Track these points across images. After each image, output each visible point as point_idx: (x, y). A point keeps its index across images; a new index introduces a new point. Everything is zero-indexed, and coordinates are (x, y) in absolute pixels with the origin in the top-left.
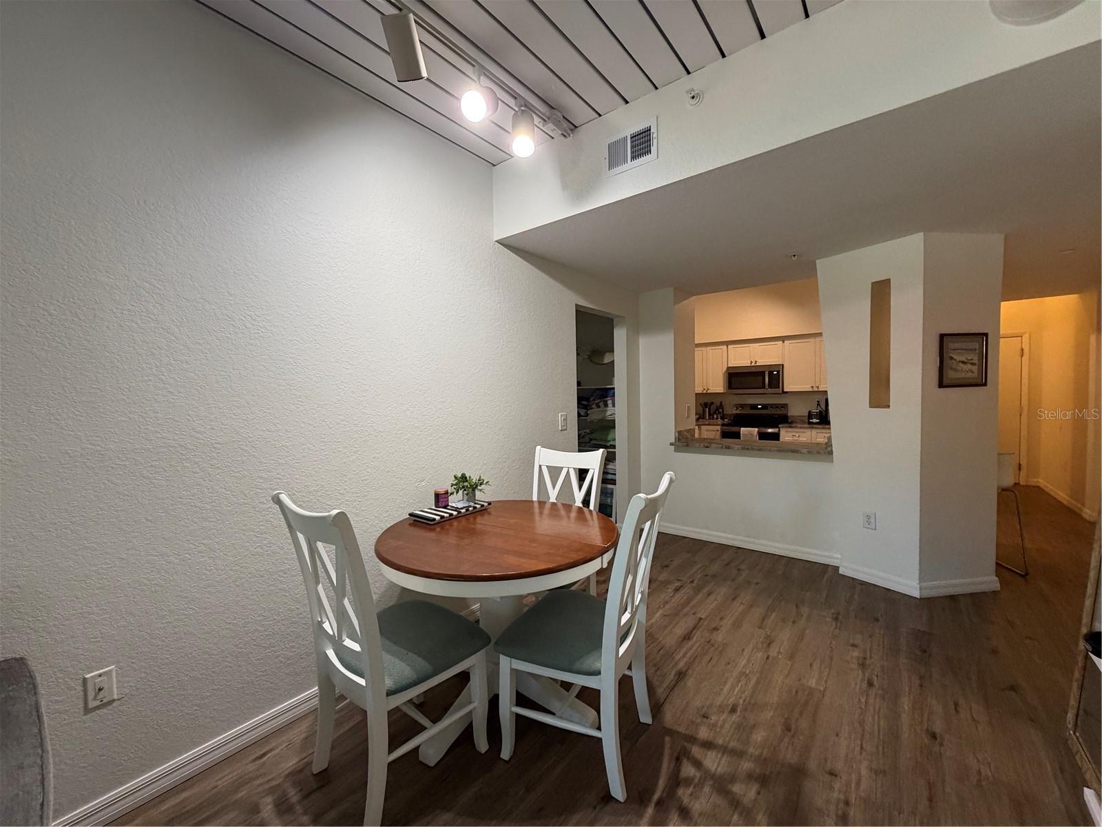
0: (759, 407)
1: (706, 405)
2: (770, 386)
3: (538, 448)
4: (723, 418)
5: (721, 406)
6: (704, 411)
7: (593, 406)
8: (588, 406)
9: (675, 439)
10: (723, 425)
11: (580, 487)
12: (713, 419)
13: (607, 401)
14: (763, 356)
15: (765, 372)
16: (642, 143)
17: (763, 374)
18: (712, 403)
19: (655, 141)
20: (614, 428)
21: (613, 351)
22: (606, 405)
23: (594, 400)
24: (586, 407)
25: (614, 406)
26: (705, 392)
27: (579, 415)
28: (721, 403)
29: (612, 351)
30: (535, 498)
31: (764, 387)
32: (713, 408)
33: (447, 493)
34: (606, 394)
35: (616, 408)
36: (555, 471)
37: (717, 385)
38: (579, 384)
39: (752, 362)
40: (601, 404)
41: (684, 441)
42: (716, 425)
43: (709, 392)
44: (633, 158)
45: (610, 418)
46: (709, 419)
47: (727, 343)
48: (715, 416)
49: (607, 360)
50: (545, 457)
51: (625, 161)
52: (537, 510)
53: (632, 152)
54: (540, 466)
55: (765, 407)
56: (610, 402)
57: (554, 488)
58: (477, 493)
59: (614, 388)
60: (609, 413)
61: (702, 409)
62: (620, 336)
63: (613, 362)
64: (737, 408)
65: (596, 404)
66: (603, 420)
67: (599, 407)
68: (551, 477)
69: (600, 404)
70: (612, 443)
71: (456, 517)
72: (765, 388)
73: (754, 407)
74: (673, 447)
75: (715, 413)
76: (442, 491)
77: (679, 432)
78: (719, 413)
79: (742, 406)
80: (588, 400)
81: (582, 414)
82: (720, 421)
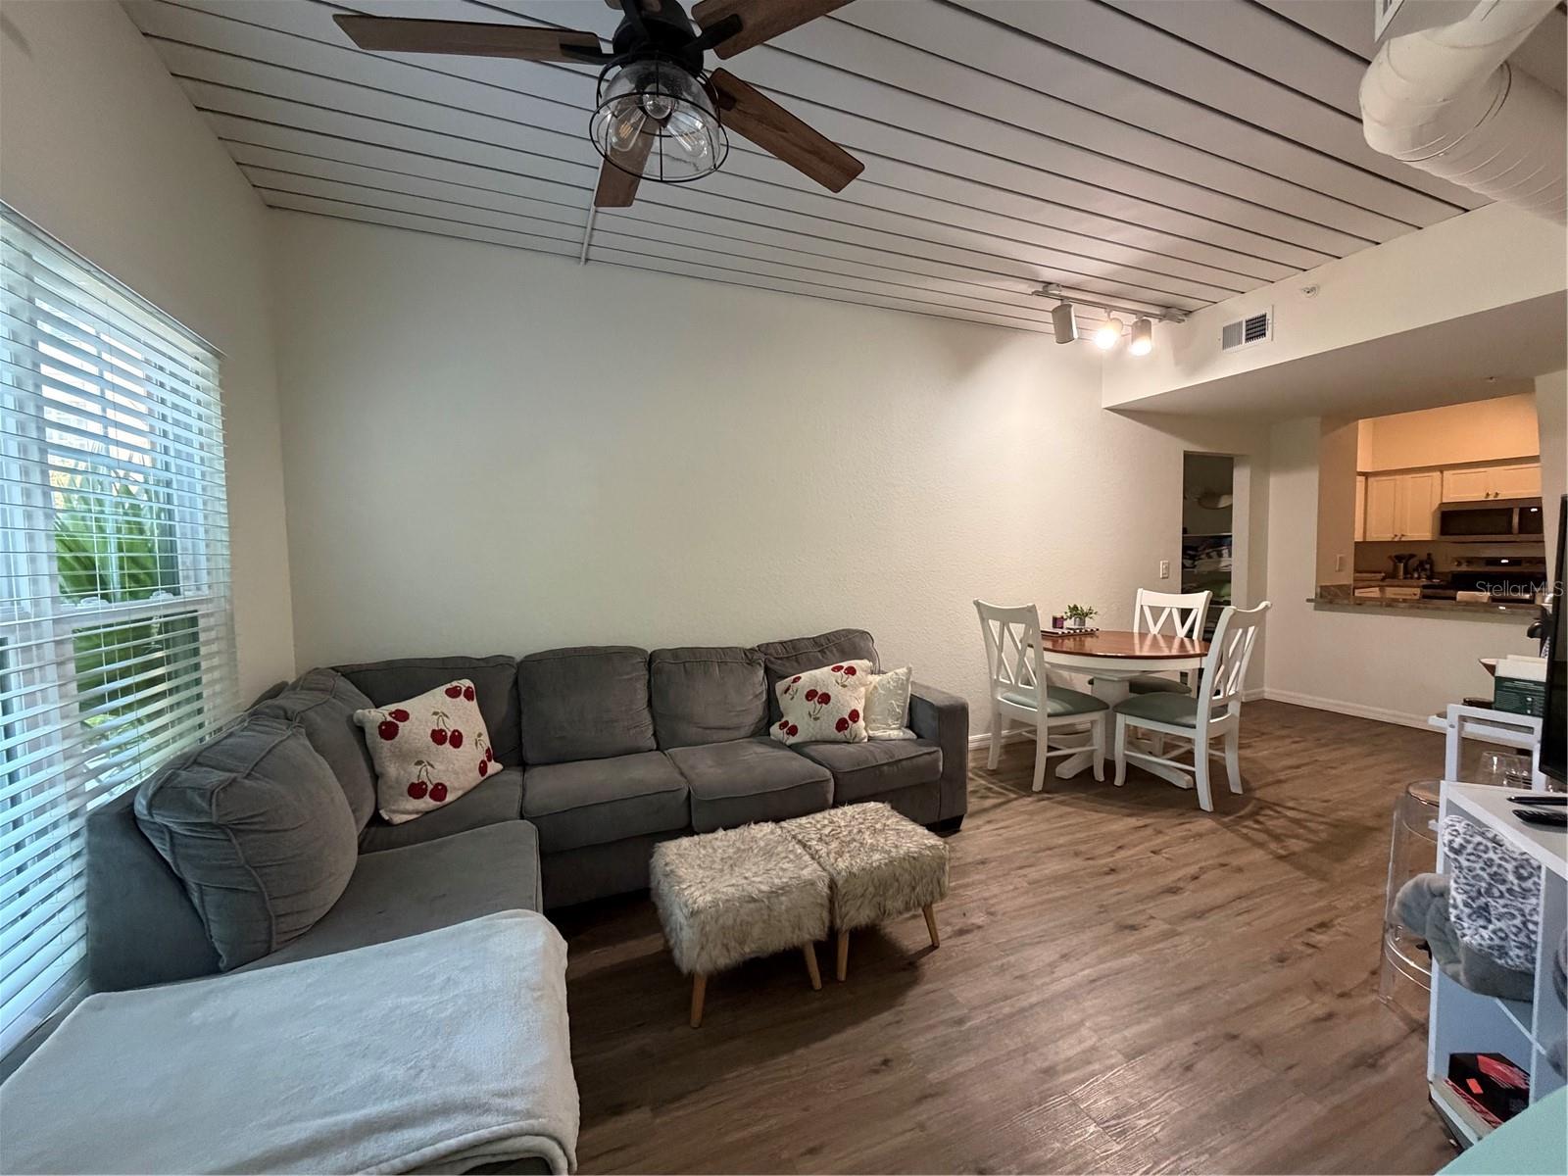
0: (1503, 561)
1: (1399, 558)
2: (1522, 530)
3: (1140, 590)
4: (1429, 578)
5: (1429, 559)
6: (1396, 568)
7: (1203, 556)
8: (1195, 556)
9: (1316, 594)
10: (1424, 587)
11: (1183, 624)
12: (1412, 578)
13: (1221, 550)
14: (1510, 486)
15: (1512, 509)
16: (1257, 328)
17: (1509, 512)
18: (1412, 556)
19: (1270, 326)
20: (1230, 582)
21: (1232, 493)
22: (1220, 555)
23: (1204, 549)
24: (1193, 558)
25: (1230, 555)
26: (1396, 539)
27: (1184, 566)
28: (1429, 555)
29: (1230, 492)
30: (1136, 630)
31: (1509, 531)
32: (1413, 563)
33: (1062, 617)
34: (1220, 542)
35: (1232, 559)
36: (1157, 611)
37: (1421, 528)
38: (1185, 531)
39: (1488, 495)
40: (1214, 554)
41: (1329, 597)
42: (1415, 587)
43: (1403, 539)
44: (1247, 340)
45: (1226, 570)
46: (1405, 578)
47: (1441, 469)
48: (1416, 575)
49: (1223, 503)
50: (1147, 598)
51: (1240, 342)
52: (1136, 640)
53: (1247, 335)
54: (1142, 606)
55: (1514, 562)
56: (1225, 552)
57: (1155, 625)
58: (1087, 619)
59: (1231, 536)
60: (1223, 564)
61: (1392, 563)
62: (1241, 478)
63: (1230, 507)
64: (1459, 564)
65: (1208, 554)
66: (1217, 572)
67: (1210, 557)
68: (1152, 616)
69: (1212, 554)
70: (1226, 598)
71: (1072, 635)
72: (1511, 533)
73: (1496, 561)
74: (1313, 604)
75: (1416, 570)
76: (1058, 616)
77: (1321, 587)
78: (1425, 570)
79: (1470, 561)
80: (1195, 549)
81: (1187, 565)
82: (1424, 581)
